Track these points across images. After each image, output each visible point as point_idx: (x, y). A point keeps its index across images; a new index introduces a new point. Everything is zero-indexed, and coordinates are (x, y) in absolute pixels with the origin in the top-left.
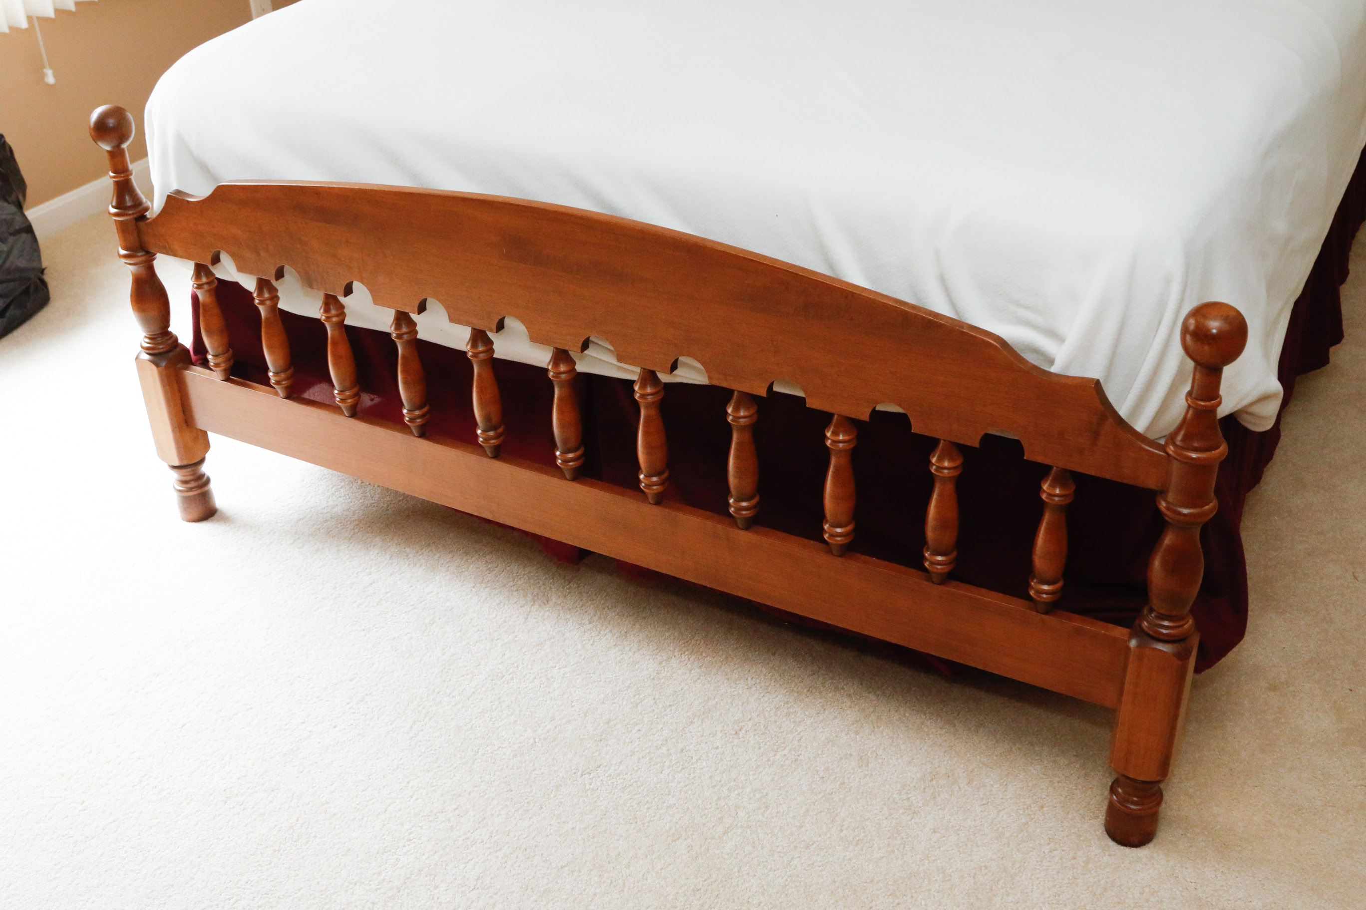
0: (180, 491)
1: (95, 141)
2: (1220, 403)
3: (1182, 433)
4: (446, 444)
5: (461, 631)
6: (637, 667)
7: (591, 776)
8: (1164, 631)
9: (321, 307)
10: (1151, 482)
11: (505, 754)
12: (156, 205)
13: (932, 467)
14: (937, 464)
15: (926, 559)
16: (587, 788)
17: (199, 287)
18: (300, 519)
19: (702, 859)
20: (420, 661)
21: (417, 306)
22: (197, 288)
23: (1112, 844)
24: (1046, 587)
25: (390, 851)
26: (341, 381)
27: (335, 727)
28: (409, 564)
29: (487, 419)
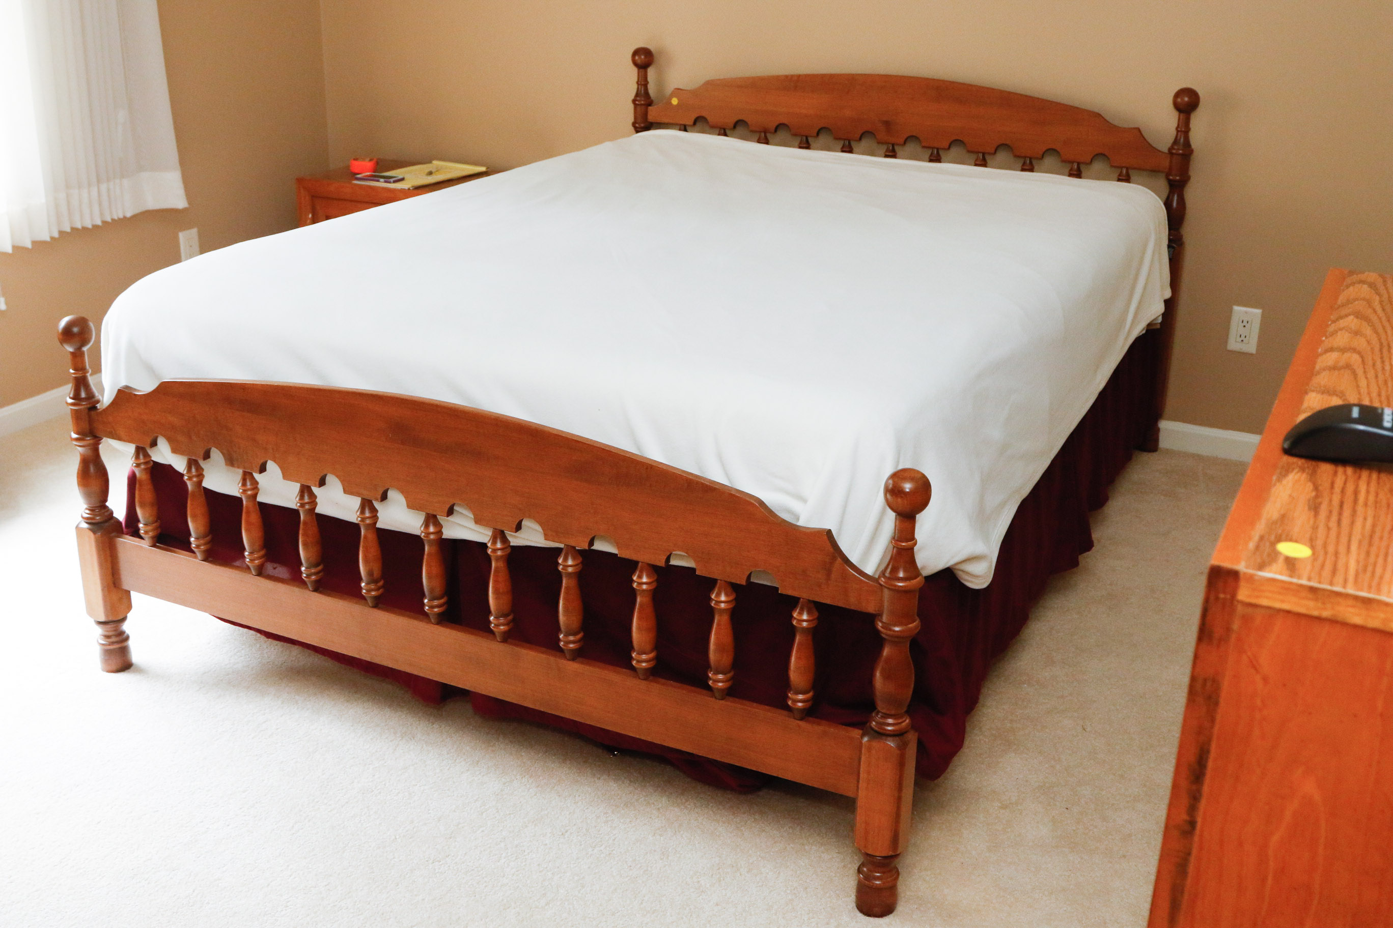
0: (103, 644)
1: (61, 343)
2: (915, 544)
3: (890, 567)
4: (335, 597)
5: (339, 757)
6: (485, 786)
7: (441, 863)
8: (889, 728)
9: (240, 482)
10: (871, 608)
11: (370, 847)
12: (106, 398)
13: (712, 601)
14: (715, 599)
15: (710, 679)
16: (437, 871)
17: (138, 465)
18: (205, 673)
19: (527, 922)
20: (303, 779)
21: (318, 480)
22: (135, 466)
23: (860, 915)
24: (801, 697)
25: (270, 914)
26: (252, 544)
27: (228, 826)
28: (298, 708)
29: (370, 573)
